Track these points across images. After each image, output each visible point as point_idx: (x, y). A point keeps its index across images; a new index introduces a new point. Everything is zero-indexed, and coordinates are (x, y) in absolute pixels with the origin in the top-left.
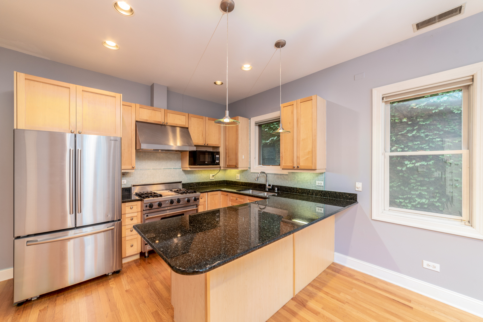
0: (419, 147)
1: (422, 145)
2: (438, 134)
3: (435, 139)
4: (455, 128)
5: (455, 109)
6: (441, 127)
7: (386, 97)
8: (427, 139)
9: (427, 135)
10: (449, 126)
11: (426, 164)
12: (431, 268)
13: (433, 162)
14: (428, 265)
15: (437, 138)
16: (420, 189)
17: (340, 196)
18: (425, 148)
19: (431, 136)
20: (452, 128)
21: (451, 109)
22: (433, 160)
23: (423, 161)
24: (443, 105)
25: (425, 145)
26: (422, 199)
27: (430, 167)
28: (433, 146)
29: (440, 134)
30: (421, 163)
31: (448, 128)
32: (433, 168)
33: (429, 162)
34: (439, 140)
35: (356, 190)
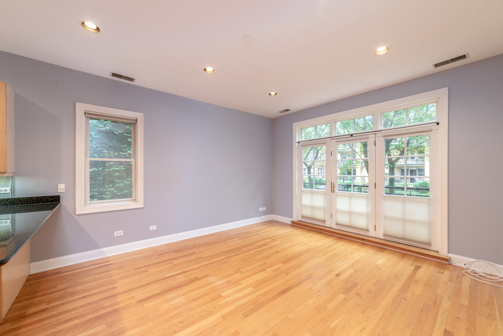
0: (92, 156)
1: (94, 154)
2: (105, 147)
3: (103, 150)
4: (115, 144)
5: (115, 131)
6: (107, 142)
7: (87, 113)
8: (98, 150)
9: (98, 146)
10: (112, 142)
11: (97, 170)
12: (119, 235)
13: (102, 168)
14: (117, 234)
15: (105, 150)
16: (93, 191)
17: (38, 200)
18: (96, 157)
19: (101, 148)
20: (113, 144)
21: (113, 130)
22: (102, 167)
23: (95, 167)
24: (109, 126)
25: (96, 155)
26: (94, 199)
27: (100, 172)
28: (102, 156)
29: (107, 147)
30: (93, 169)
31: (111, 143)
32: (102, 173)
33: (99, 168)
34: (106, 151)
35: (58, 192)
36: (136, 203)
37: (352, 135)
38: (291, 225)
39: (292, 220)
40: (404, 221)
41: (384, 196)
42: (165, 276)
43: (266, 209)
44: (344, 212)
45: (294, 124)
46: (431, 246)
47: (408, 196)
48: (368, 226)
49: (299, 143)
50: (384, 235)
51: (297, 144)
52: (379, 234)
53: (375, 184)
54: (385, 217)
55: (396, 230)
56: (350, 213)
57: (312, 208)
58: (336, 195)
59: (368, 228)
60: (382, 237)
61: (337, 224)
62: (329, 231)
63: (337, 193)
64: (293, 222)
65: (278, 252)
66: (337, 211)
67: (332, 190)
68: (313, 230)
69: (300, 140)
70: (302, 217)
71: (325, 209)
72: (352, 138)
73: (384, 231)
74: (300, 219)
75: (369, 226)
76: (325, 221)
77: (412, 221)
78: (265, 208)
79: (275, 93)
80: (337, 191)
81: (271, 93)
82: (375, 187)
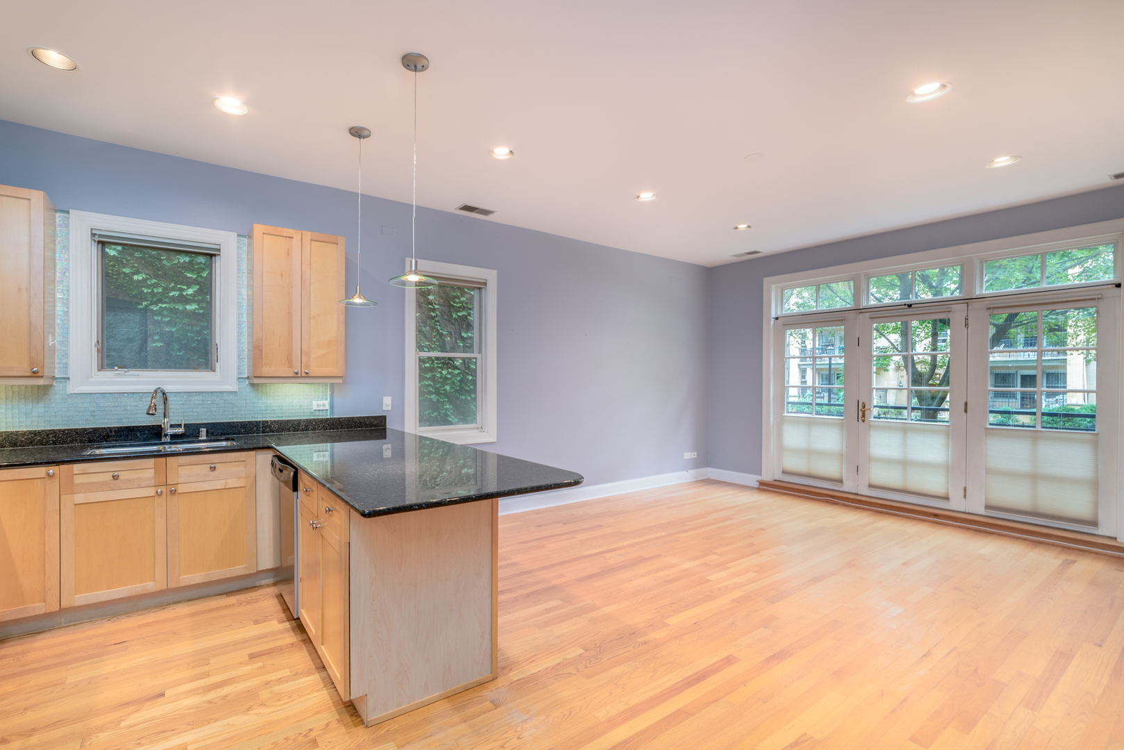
35: (384, 409)
36: (483, 434)
37: (910, 306)
38: (758, 489)
39: (759, 478)
40: (1034, 478)
41: (986, 429)
42: (586, 553)
43: (696, 456)
44: (889, 462)
45: (766, 280)
46: (1097, 527)
47: (1043, 430)
48: (948, 489)
49: (777, 319)
50: (987, 507)
51: (772, 322)
52: (976, 506)
53: (966, 404)
54: (989, 471)
55: (1015, 495)
56: (905, 464)
57: (810, 453)
58: (870, 427)
59: (948, 493)
60: (982, 511)
61: (871, 486)
62: (854, 499)
63: (872, 423)
64: (762, 483)
65: (762, 529)
66: (870, 459)
67: (860, 416)
68: (813, 499)
69: (779, 313)
70: (784, 472)
71: (842, 455)
72: (910, 311)
73: (986, 499)
74: (779, 476)
75: (950, 489)
76: (840, 481)
77: (1052, 479)
78: (696, 453)
79: (746, 226)
80: (872, 419)
81: (739, 227)
82: (966, 411)
